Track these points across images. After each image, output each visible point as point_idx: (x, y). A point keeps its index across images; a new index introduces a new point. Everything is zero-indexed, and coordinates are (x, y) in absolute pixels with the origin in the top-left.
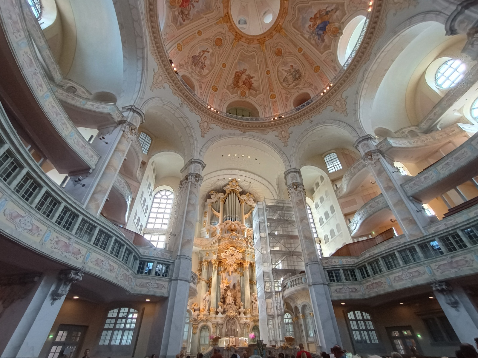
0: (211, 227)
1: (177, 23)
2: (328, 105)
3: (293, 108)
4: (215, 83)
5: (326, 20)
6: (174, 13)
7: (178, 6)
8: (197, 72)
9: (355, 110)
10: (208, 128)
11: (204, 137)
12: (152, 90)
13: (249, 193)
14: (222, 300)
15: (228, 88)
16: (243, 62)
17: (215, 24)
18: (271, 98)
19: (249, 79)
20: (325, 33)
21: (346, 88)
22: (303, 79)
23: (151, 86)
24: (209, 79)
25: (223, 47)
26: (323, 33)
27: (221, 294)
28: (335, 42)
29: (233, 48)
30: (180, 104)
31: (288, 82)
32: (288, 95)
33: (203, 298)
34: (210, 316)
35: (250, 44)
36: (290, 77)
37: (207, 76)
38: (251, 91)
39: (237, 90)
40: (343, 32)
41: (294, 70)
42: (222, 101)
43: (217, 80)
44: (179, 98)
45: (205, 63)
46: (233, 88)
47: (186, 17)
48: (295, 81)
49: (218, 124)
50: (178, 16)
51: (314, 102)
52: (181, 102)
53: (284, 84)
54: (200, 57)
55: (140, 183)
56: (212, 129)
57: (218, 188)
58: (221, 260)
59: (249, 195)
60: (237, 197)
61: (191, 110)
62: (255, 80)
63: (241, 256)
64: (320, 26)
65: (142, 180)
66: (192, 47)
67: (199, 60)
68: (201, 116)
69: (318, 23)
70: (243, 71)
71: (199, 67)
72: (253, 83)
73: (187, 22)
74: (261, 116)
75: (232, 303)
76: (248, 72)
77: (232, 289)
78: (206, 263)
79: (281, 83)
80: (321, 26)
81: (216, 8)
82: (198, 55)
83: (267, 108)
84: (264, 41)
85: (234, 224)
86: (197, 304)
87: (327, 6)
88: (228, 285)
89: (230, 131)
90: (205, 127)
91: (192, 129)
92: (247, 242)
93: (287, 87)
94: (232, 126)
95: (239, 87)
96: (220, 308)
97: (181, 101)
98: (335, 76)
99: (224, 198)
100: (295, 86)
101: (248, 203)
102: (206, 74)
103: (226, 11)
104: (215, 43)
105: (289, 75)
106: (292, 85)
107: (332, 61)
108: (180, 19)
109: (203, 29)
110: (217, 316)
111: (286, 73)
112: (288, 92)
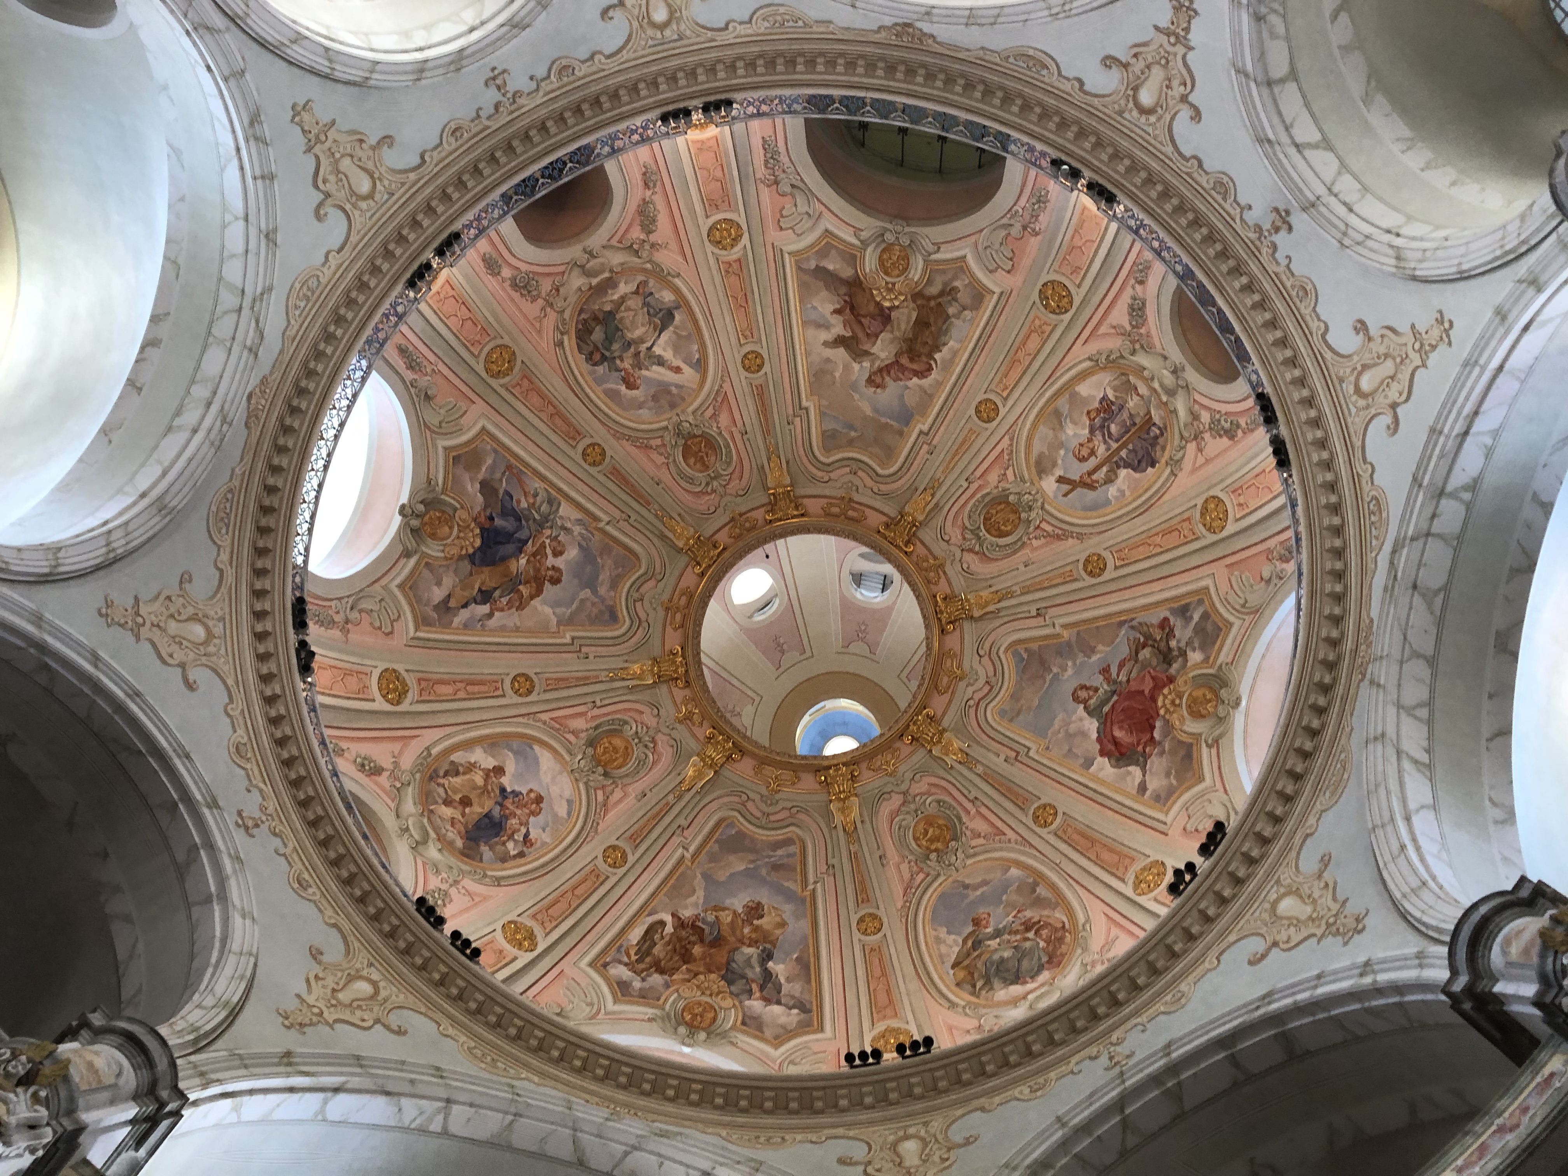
1: (1205, 616)
2: (412, 176)
3: (610, 167)
4: (1048, 329)
5: (486, 570)
6: (1206, 660)
7: (1180, 681)
8: (1143, 390)
9: (256, 139)
10: (1140, 65)
12: (1440, 321)
15: (979, 295)
16: (883, 420)
17: (1008, 594)
18: (739, 226)
19: (854, 337)
20: (482, 519)
21: (333, 262)
22: (567, 315)
23: (1442, 348)
24: (1081, 352)
25: (979, 496)
26: (491, 518)
28: (429, 482)
29: (933, 487)
31: (646, 304)
32: (643, 236)
35: (843, 498)
36: (638, 333)
37: (1088, 364)
38: (847, 273)
39: (930, 282)
40: (398, 519)
41: (618, 362)
42: (1025, 228)
43: (1033, 344)
45: (1092, 431)
46: (949, 292)
47: (1148, 637)
48: (607, 308)
50: (1189, 643)
51: (496, 195)
52: (1275, 239)
53: (668, 297)
54: (1114, 464)
61: (1225, 187)
62: (827, 327)
64: (510, 548)
66: (1146, 508)
67: (1124, 446)
68: (1169, 149)
69: (523, 561)
70: (887, 379)
71: (1125, 415)
72: (837, 312)
73: (1154, 618)
74: (795, 126)
76: (860, 370)
79: (682, 303)
80: (503, 550)
81: (994, 656)
82: (1123, 473)
83: (761, 171)
84: (772, 506)
87: (492, 623)
90: (1157, 75)
93: (651, 283)
95: (917, 296)
98: (404, 328)
100: (610, 283)
102: (1095, 378)
103: (952, 641)
104: (1023, 515)
105: (642, 340)
106: (624, 288)
107: (428, 397)
108: (1183, 633)
109: (1076, 580)
111: (657, 350)
112: (645, 254)
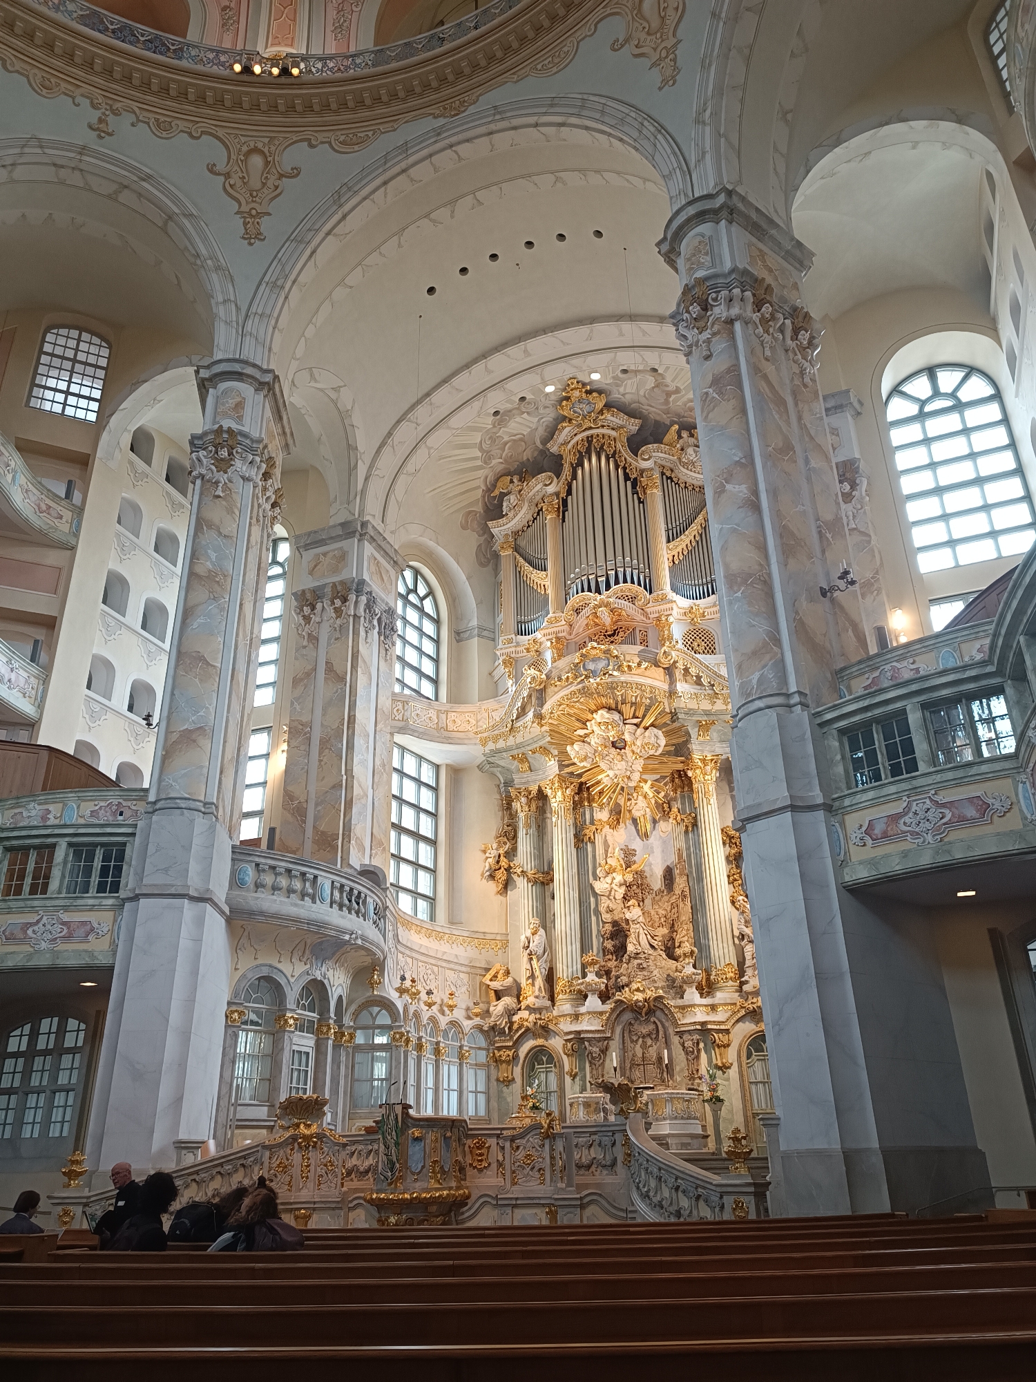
0: (518, 645)
11: (259, 236)
13: (677, 427)
14: (609, 945)
27: (607, 917)
30: (90, 127)
33: (522, 945)
34: (555, 1013)
44: (79, 99)
49: (321, 137)
52: (98, 114)
55: (73, 549)
56: (295, 173)
57: (527, 455)
58: (580, 775)
59: (680, 437)
60: (617, 467)
61: (162, 128)
63: (658, 740)
65: (76, 535)
68: (221, 133)
75: (651, 951)
77: (661, 891)
78: (523, 800)
85: (607, 605)
86: (501, 972)
88: (629, 878)
89: (388, 141)
90: (255, 183)
91: (186, 222)
92: (669, 671)
94: (394, 109)
96: (591, 977)
97: (94, 106)
99: (557, 494)
101: (683, 479)
110: (583, 1010)
